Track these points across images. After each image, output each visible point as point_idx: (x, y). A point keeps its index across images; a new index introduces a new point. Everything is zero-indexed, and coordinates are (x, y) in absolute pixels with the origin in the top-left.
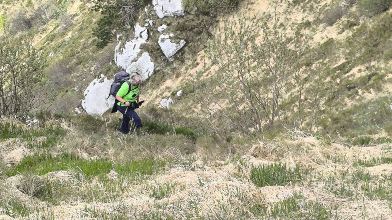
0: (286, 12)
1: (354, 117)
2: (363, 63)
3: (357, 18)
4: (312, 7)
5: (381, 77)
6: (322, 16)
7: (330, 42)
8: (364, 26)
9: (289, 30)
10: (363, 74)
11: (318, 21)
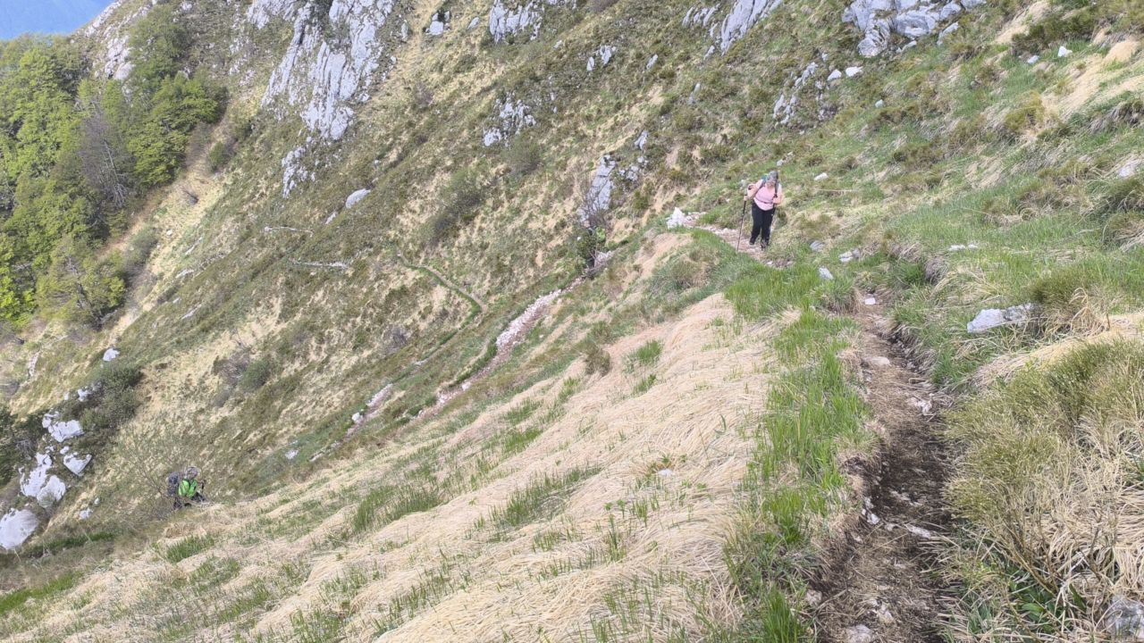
0: (180, 406)
1: (258, 473)
2: (256, 428)
3: (242, 396)
4: (201, 396)
5: (274, 435)
6: (212, 402)
7: (224, 420)
8: (249, 400)
9: (186, 420)
10: (259, 437)
11: (210, 406)
